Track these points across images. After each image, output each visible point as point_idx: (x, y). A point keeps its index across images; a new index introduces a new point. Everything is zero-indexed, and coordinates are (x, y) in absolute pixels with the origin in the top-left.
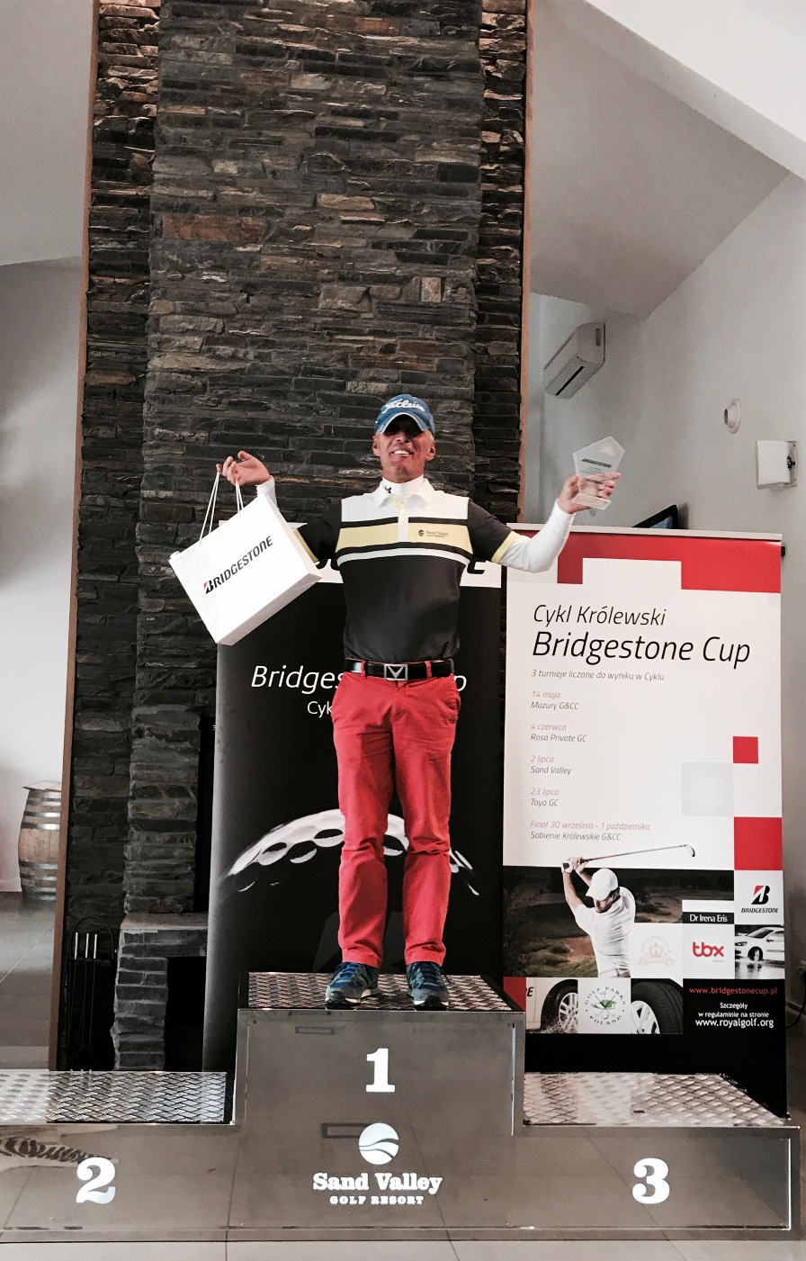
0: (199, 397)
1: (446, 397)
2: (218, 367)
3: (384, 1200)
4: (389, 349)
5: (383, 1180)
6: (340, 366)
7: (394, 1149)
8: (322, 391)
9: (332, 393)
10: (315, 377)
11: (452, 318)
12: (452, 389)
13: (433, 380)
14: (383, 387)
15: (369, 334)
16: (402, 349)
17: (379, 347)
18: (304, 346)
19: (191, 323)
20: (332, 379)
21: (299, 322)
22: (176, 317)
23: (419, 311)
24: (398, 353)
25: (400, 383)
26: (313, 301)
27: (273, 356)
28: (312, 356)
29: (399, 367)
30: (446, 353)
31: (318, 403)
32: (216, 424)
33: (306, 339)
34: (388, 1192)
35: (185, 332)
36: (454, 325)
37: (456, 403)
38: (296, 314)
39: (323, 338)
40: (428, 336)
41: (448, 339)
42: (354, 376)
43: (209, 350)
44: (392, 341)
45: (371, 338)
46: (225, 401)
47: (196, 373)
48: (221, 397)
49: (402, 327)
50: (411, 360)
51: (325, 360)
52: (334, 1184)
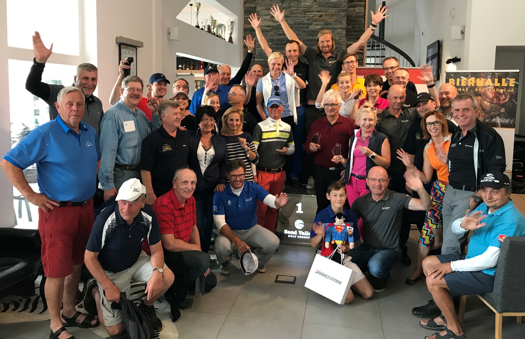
0: (269, 33)
1: (337, 29)
2: (274, 24)
3: (301, 237)
4: (321, 16)
5: (301, 232)
6: (307, 22)
7: (303, 226)
8: (302, 29)
9: (305, 30)
10: (300, 25)
11: (339, 5)
12: (339, 26)
13: (333, 24)
14: (319, 27)
15: (316, 12)
16: (325, 16)
17: (318, 16)
18: (297, 17)
19: (267, 12)
20: (305, 26)
21: (296, 10)
22: (263, 11)
23: (329, 4)
24: (324, 17)
25: (324, 26)
26: (300, 4)
27: (289, 20)
28: (300, 19)
29: (324, 21)
30: (338, 16)
31: (301, 33)
32: (274, 40)
33: (298, 15)
34: (302, 235)
35: (266, 15)
36: (340, 7)
37: (340, 30)
38: (295, 8)
39: (303, 14)
40: (332, 11)
41: (338, 12)
42: (311, 24)
43: (272, 20)
44: (322, 13)
45: (316, 13)
46: (276, 33)
47: (268, 26)
48: (275, 32)
49: (325, 9)
50: (327, 19)
51: (303, 20)
52: (289, 232)
